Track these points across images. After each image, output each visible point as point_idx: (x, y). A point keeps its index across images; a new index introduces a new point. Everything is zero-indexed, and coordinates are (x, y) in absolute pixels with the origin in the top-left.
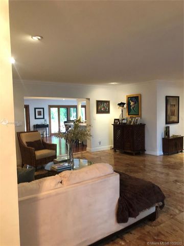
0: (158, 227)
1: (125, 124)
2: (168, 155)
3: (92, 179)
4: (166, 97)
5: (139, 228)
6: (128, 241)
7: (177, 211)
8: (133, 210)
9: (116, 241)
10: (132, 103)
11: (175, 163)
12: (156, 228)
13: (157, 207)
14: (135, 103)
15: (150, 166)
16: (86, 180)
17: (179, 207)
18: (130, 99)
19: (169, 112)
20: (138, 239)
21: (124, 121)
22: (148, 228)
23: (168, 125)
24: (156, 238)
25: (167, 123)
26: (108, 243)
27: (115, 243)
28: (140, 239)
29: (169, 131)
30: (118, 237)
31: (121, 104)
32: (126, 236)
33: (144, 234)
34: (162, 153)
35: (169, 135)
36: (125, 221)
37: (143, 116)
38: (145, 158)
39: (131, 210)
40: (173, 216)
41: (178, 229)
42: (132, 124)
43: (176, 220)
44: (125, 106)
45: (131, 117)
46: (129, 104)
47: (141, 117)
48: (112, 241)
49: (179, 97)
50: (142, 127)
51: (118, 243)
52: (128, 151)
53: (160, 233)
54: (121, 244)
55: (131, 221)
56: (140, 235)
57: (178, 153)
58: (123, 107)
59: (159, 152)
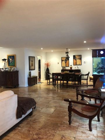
0: (34, 117)
1: (7, 71)
2: (31, 86)
3: (4, 99)
4: (29, 57)
5: (26, 120)
6: (22, 127)
7: (41, 109)
8: (24, 111)
9: (16, 128)
10: (10, 59)
11: (35, 89)
12: (33, 118)
13: (33, 108)
14: (13, 59)
15: (23, 92)
16: (2, 100)
17: (41, 107)
18: (9, 57)
19: (31, 65)
20: (26, 124)
21: (6, 70)
22: (30, 119)
23: (30, 71)
24: (34, 121)
25: (30, 70)
26: (12, 131)
27: (16, 129)
28: (27, 124)
29: (31, 74)
30: (16, 127)
31: (4, 60)
32: (20, 125)
33: (29, 122)
34: (28, 86)
35: (31, 76)
36: (21, 117)
37: (17, 66)
38: (19, 89)
39: (23, 111)
40: (39, 111)
41: (42, 116)
42: (11, 71)
43: (41, 112)
44: (7, 61)
45: (10, 67)
46: (8, 60)
47: (16, 67)
48: (14, 129)
49: (34, 57)
50: (17, 72)
51: (17, 129)
52: (9, 86)
53: (35, 119)
54: (19, 129)
55: (23, 116)
56: (27, 122)
57: (35, 84)
58: (5, 61)
59: (26, 85)
